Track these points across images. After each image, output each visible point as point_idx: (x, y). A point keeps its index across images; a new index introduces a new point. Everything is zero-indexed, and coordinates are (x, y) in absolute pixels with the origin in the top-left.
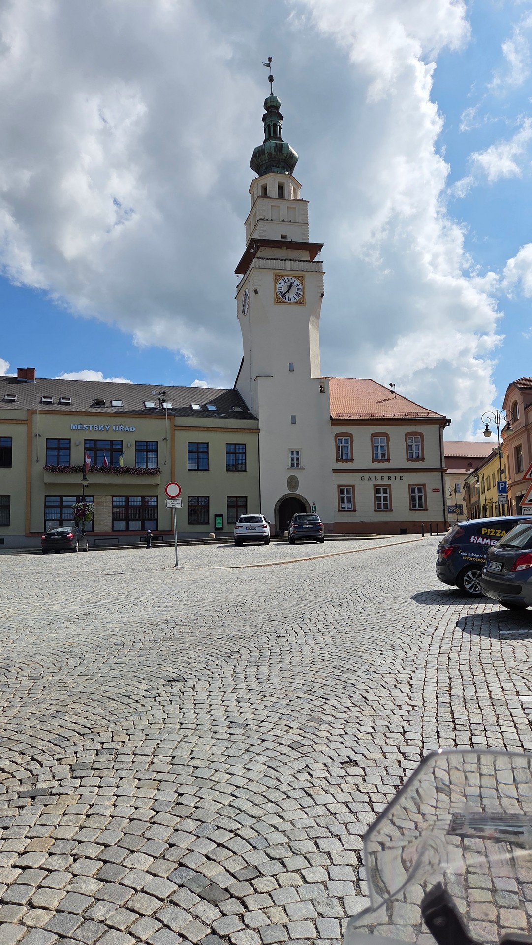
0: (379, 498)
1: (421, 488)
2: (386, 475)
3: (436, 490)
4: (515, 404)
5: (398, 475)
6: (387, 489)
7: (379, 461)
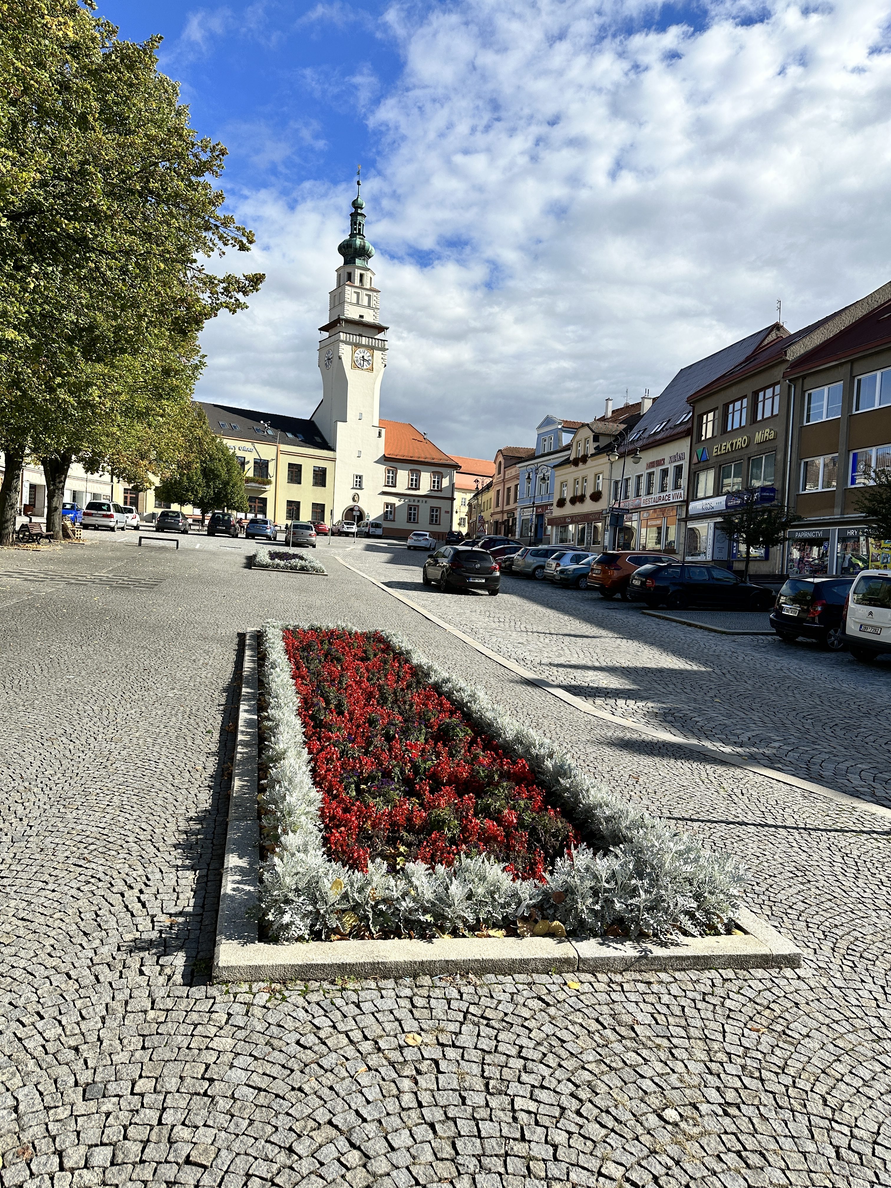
0: (410, 514)
1: (438, 509)
2: (417, 499)
3: (447, 512)
4: (500, 462)
5: (424, 499)
6: (416, 508)
7: (413, 489)
